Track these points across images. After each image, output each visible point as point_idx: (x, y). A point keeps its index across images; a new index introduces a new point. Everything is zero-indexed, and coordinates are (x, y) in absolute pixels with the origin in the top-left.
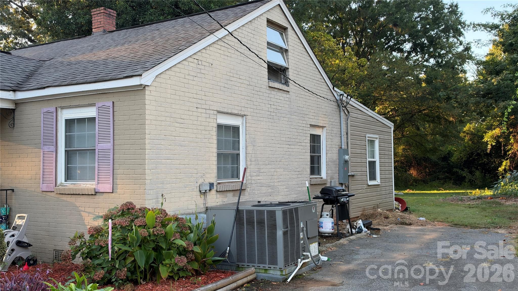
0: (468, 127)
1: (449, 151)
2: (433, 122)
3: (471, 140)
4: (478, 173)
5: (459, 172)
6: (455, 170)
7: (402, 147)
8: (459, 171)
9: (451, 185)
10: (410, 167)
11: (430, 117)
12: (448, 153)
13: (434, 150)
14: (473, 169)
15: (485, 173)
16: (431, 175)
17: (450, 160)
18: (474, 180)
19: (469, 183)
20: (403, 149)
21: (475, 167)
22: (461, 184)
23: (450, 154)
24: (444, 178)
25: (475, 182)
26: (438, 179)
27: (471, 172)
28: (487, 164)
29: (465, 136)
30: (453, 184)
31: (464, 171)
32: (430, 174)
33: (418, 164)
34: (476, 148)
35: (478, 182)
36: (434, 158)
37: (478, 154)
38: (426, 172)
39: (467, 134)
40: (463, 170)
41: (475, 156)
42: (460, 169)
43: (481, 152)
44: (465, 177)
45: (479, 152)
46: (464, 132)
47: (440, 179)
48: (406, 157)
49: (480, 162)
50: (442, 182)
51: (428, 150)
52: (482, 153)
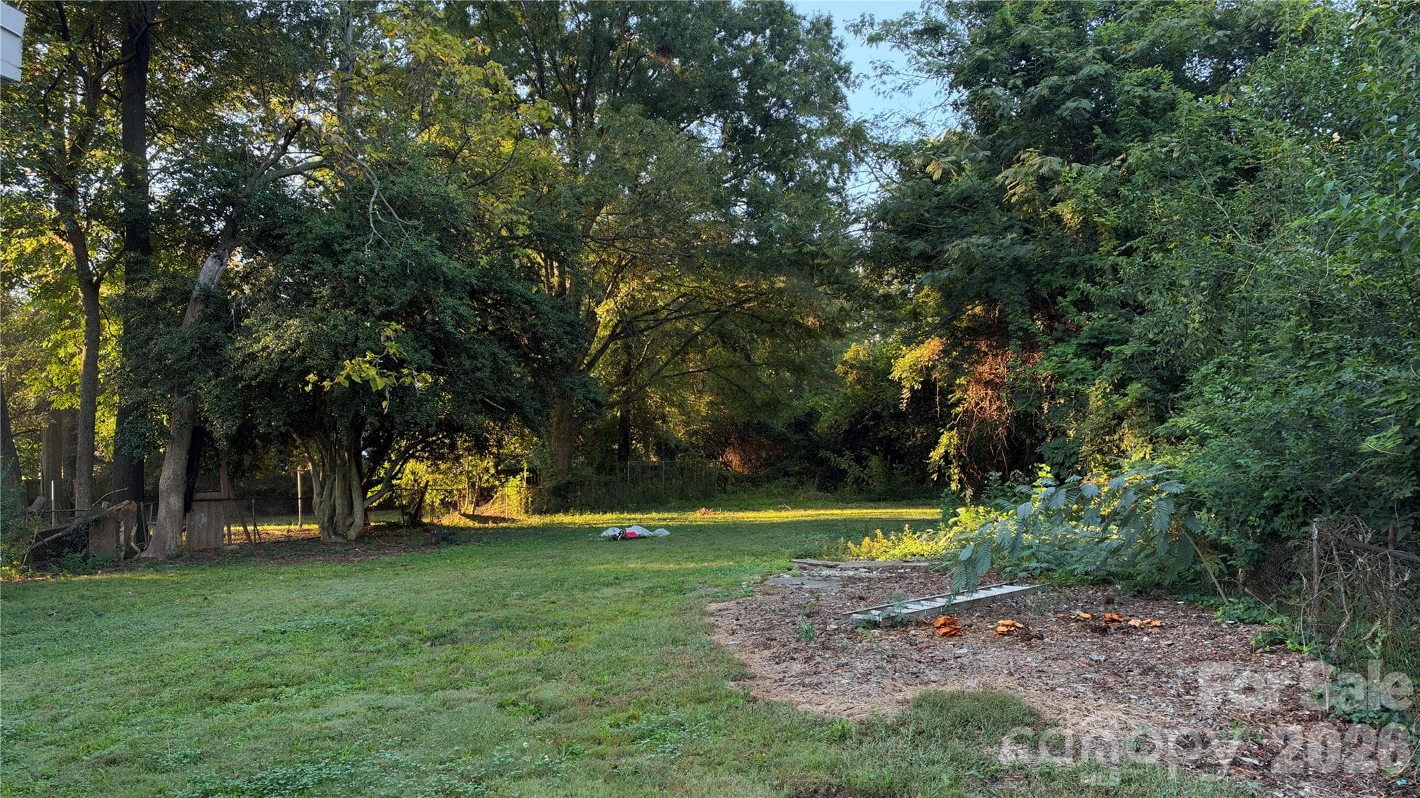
0: (855, 351)
1: (812, 408)
2: (771, 333)
3: (859, 381)
4: (875, 462)
5: (832, 459)
6: (822, 453)
7: (707, 398)
8: (834, 458)
9: (813, 492)
10: (725, 445)
11: (763, 321)
12: (809, 414)
13: (773, 405)
14: (865, 452)
15: (893, 461)
16: (772, 465)
17: (812, 430)
18: (866, 478)
19: (855, 487)
20: (711, 404)
21: (868, 448)
22: (836, 489)
23: (812, 416)
24: (800, 473)
25: (868, 484)
26: (786, 474)
27: (860, 460)
28: (898, 438)
29: (846, 373)
30: (819, 488)
31: (843, 456)
32: (768, 463)
33: (743, 440)
34: (871, 400)
35: (877, 485)
36: (779, 424)
37: (877, 416)
38: (759, 457)
39: (852, 367)
40: (841, 455)
41: (869, 420)
42: (834, 451)
43: (883, 410)
44: (845, 472)
45: (878, 409)
46: (844, 363)
47: (790, 476)
48: (715, 421)
49: (881, 435)
50: (794, 481)
51: (759, 403)
52: (885, 413)
